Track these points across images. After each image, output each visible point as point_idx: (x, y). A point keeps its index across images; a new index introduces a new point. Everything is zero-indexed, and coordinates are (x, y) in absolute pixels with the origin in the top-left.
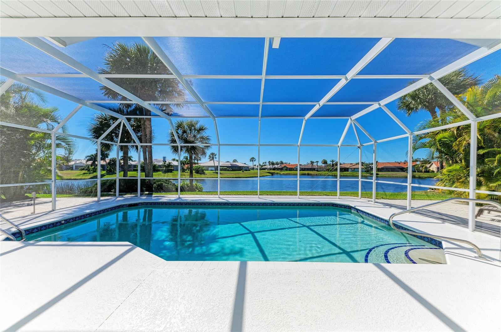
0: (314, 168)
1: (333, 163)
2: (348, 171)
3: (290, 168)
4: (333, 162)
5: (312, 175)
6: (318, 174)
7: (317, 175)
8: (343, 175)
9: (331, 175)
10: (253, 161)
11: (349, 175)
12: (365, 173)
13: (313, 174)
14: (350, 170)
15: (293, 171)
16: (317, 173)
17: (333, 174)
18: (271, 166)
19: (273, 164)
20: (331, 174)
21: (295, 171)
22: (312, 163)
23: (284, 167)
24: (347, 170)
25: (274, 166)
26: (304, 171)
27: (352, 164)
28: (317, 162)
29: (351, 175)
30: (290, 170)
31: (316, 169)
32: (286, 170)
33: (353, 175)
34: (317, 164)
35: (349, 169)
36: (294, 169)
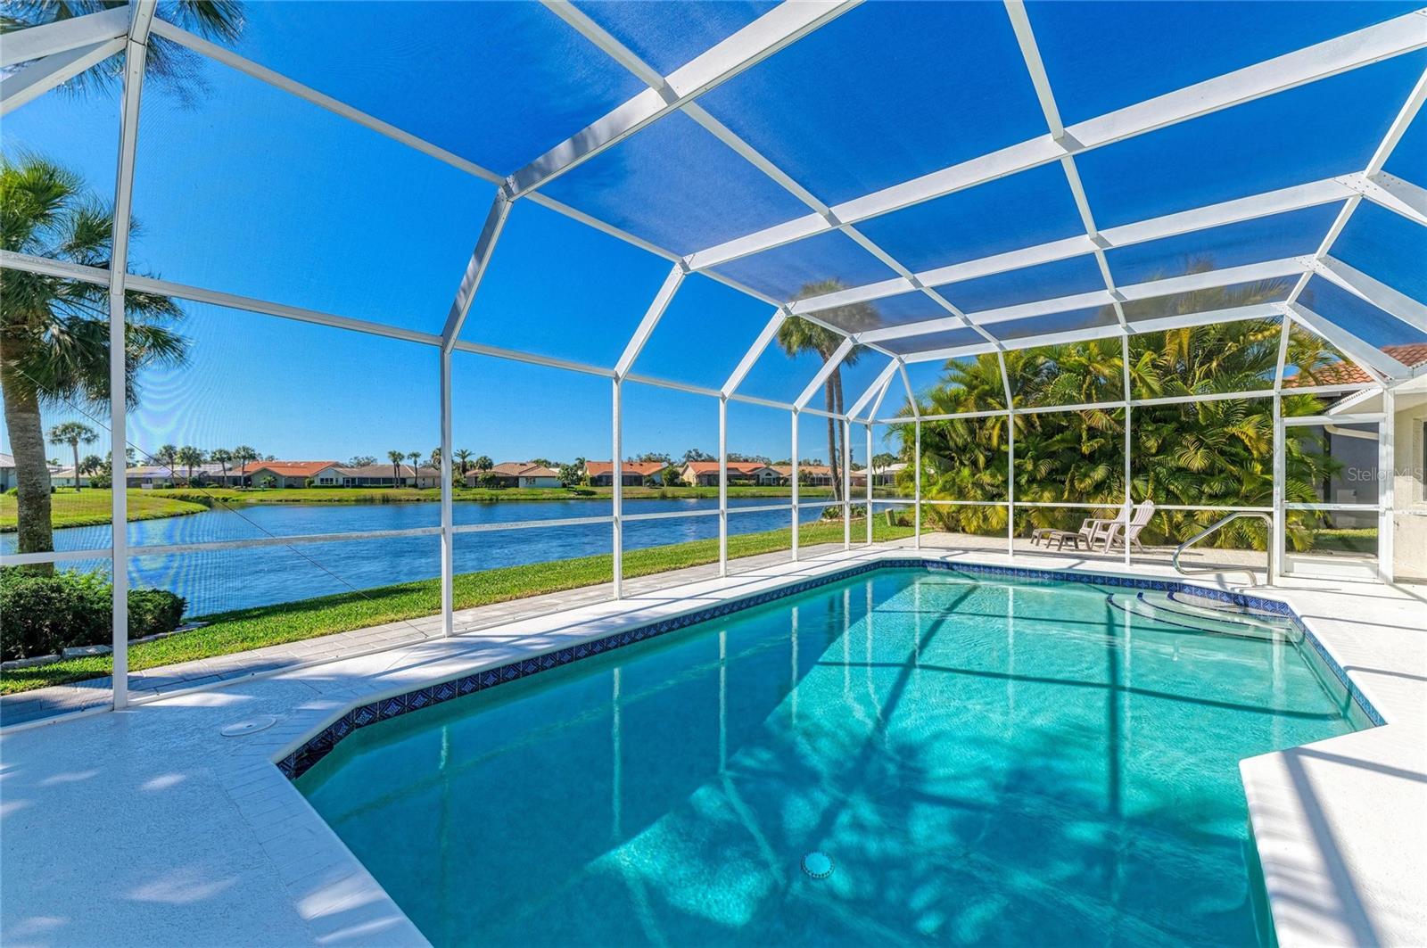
0: (401, 476)
1: (464, 462)
2: (517, 486)
3: (290, 477)
4: (464, 458)
5: (400, 500)
6: (421, 498)
7: (418, 500)
8: (506, 497)
9: (470, 500)
10: (73, 442)
11: (523, 497)
12: (563, 489)
13: (403, 497)
14: (522, 482)
15: (309, 486)
16: (419, 495)
17: (478, 497)
18: (178, 468)
19: (192, 458)
20: (468, 497)
21: (316, 487)
22: (396, 457)
23: (258, 473)
24: (512, 481)
25: (195, 469)
26: (360, 487)
27: (524, 465)
28: (416, 455)
29: (530, 497)
30: (290, 486)
31: (408, 482)
32: (273, 485)
33: (535, 497)
34: (415, 463)
35: (520, 479)
36: (312, 482)
